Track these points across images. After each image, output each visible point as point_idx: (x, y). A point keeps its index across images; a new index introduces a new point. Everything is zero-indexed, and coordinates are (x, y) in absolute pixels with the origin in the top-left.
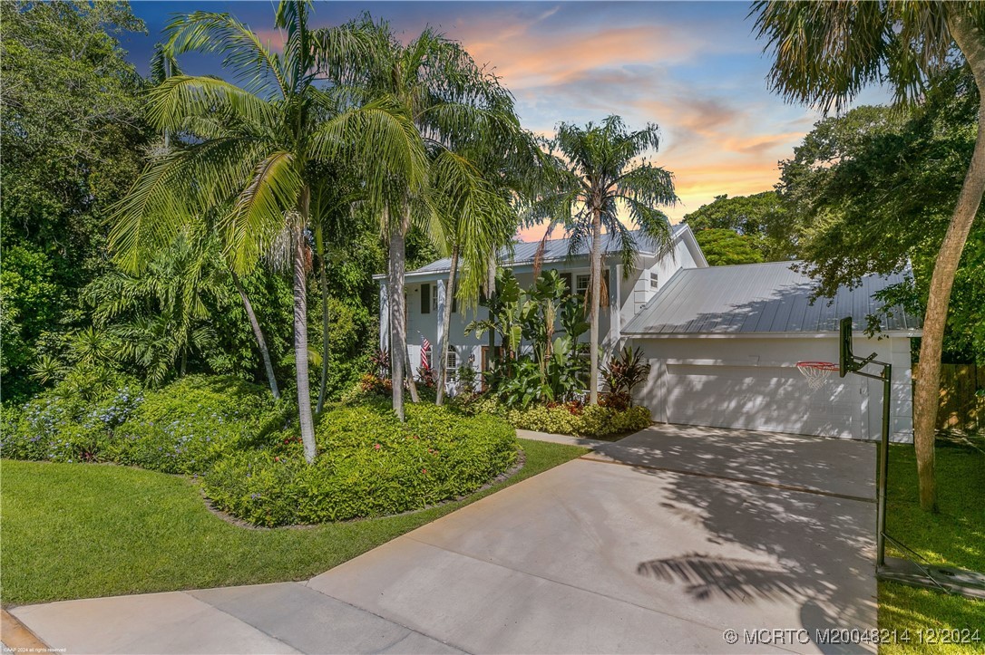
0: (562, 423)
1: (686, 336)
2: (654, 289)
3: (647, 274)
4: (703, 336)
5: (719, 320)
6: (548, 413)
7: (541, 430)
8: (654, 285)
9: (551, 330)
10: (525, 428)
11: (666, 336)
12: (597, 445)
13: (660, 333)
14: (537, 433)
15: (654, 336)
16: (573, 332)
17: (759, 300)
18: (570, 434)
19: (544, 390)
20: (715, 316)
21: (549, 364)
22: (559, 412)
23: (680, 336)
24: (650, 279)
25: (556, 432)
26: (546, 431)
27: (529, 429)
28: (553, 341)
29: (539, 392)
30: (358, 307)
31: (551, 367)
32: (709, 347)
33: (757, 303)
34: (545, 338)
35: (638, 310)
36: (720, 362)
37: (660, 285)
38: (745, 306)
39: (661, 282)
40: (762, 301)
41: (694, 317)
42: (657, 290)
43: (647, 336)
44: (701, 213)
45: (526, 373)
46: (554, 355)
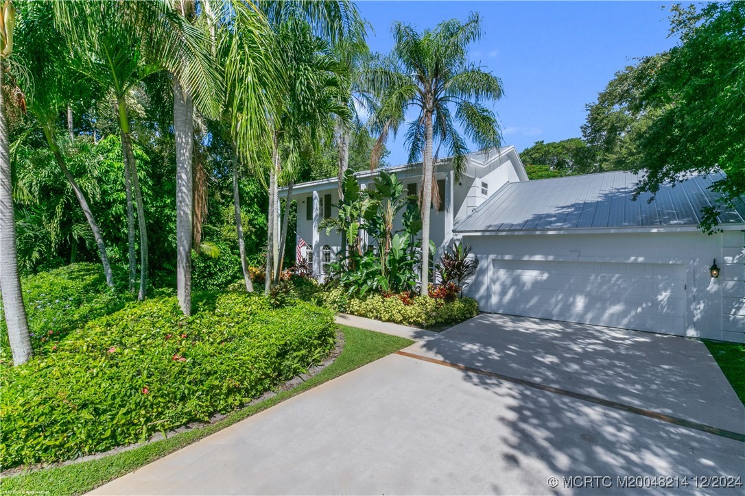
0: (394, 312)
1: (521, 233)
2: (484, 196)
3: (478, 182)
4: (538, 233)
5: (554, 219)
6: (383, 302)
7: (376, 318)
8: (484, 192)
9: (390, 226)
10: (363, 316)
11: (504, 233)
12: (432, 339)
13: (498, 231)
14: (373, 321)
15: (493, 234)
16: (411, 230)
17: (582, 202)
18: (401, 322)
19: (382, 282)
20: (549, 216)
21: (388, 258)
22: (392, 302)
23: (516, 233)
24: (481, 187)
25: (389, 321)
26: (380, 319)
27: (367, 317)
28: (392, 237)
29: (376, 283)
30: (256, 214)
31: (390, 261)
32: (543, 243)
33: (579, 204)
34: (384, 235)
35: (470, 213)
36: (551, 258)
37: (490, 193)
38: (568, 207)
39: (491, 190)
40: (585, 203)
41: (530, 217)
42: (487, 197)
43: (487, 234)
44: (524, 154)
45: (366, 265)
46: (392, 250)
